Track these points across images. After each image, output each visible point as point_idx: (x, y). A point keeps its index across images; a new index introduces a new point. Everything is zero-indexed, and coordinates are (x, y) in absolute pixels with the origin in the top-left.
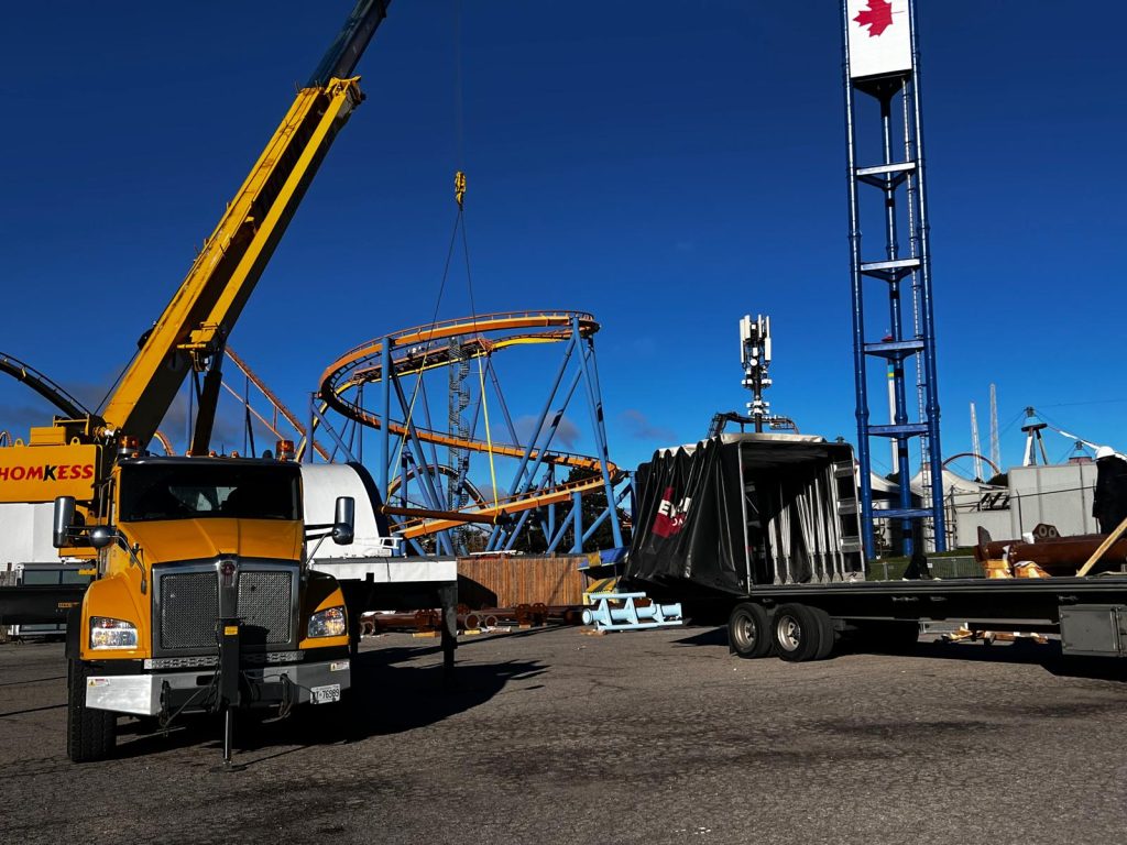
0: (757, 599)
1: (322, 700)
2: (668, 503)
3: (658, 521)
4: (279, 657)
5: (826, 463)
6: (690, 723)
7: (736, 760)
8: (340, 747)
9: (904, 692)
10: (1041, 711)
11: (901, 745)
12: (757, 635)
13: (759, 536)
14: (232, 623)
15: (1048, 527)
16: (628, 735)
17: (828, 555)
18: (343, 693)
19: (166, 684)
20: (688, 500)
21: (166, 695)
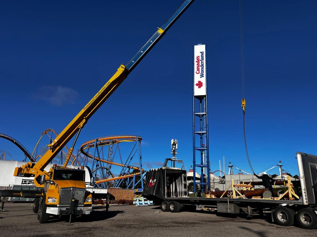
0: (167, 200)
1: (87, 214)
2: (152, 180)
3: (149, 184)
4: (80, 205)
5: (181, 174)
6: (150, 221)
7: (156, 226)
8: (88, 222)
11: (184, 225)
12: (166, 207)
13: (169, 188)
14: (74, 199)
15: (218, 189)
16: (139, 223)
17: (181, 192)
18: (90, 213)
19: (61, 209)
20: (155, 180)
21: (61, 212)
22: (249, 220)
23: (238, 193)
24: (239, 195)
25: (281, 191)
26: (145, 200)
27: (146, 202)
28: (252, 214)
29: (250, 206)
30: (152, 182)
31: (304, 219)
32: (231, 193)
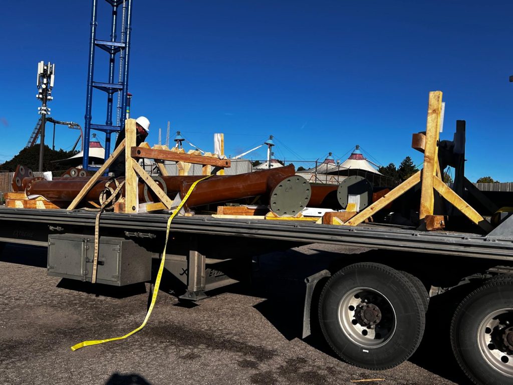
23: (150, 191)
24: (155, 199)
28: (207, 282)
29: (201, 252)
31: (488, 339)
32: (118, 186)
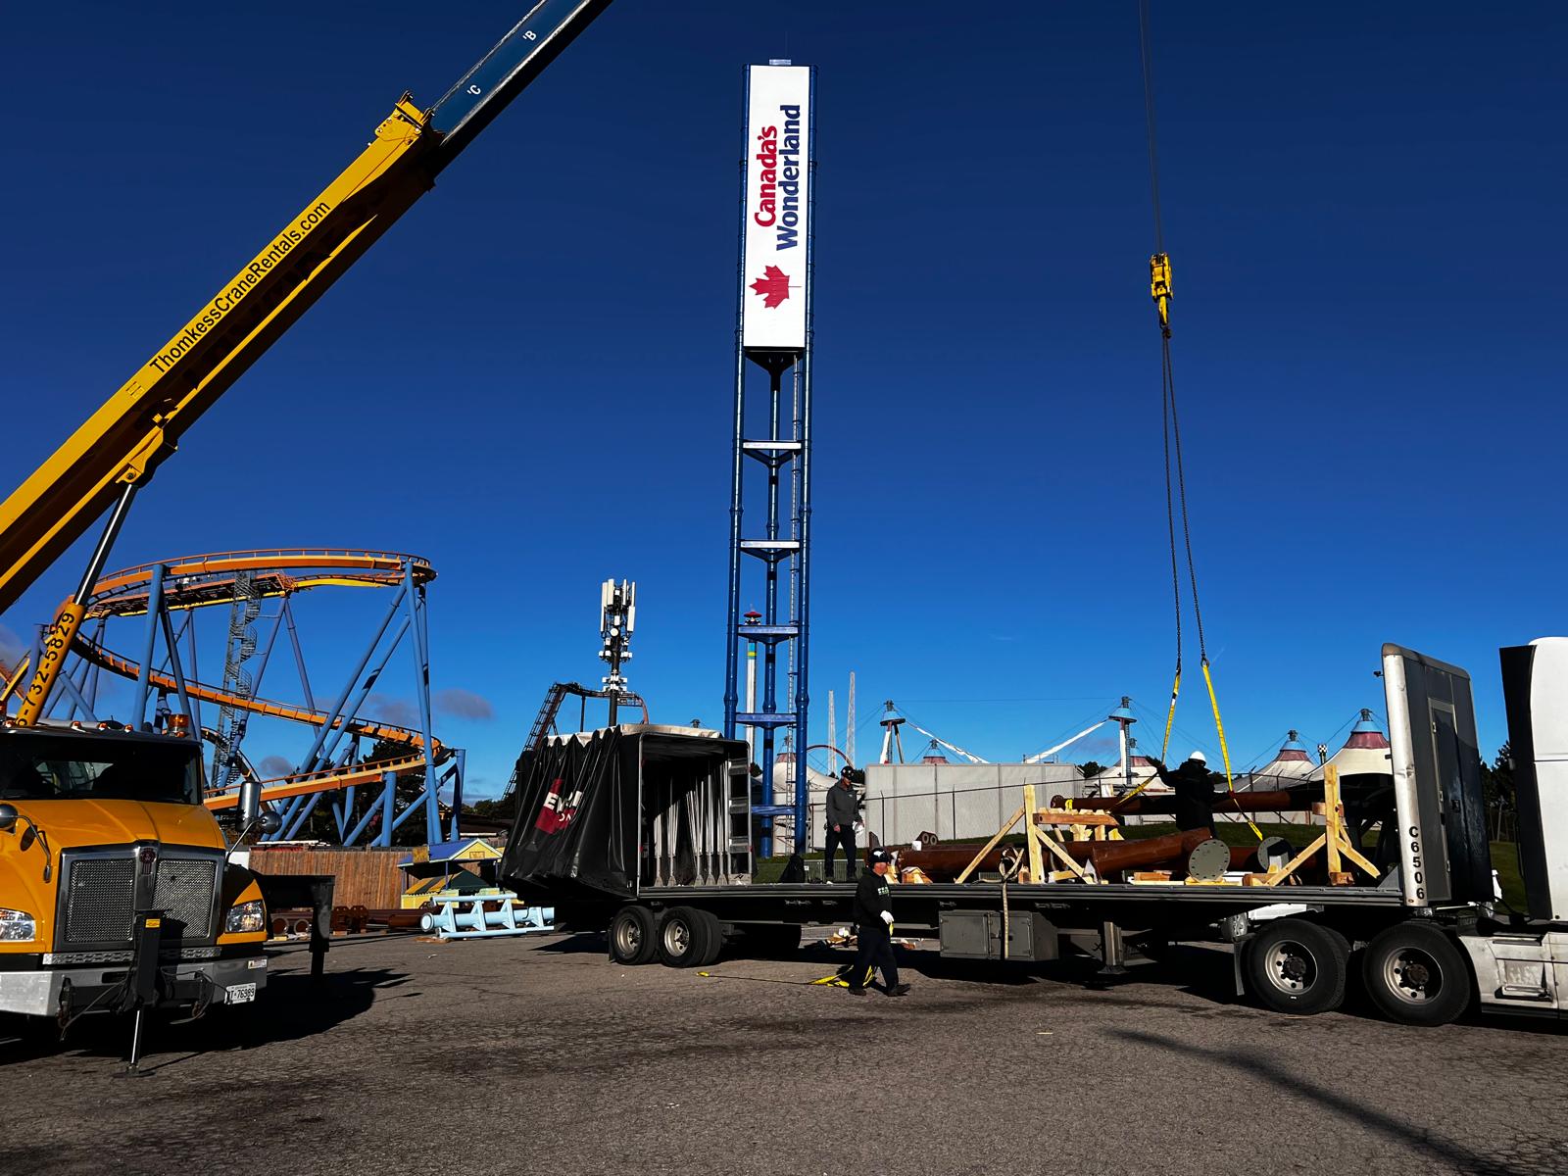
0: (645, 903)
1: (236, 1000)
2: (555, 796)
3: (542, 815)
4: (194, 953)
5: (722, 760)
6: (606, 1024)
8: (238, 1052)
9: (800, 993)
10: (926, 1008)
11: (815, 1037)
13: (648, 830)
14: (155, 915)
15: (932, 834)
16: (554, 1036)
17: (715, 855)
18: (258, 992)
19: (67, 981)
20: (578, 793)
21: (68, 995)
22: (1101, 988)
24: (1060, 866)
25: (1279, 839)
26: (515, 907)
27: (521, 914)
28: (1126, 958)
29: (1117, 923)
30: (560, 808)
31: (1398, 978)
32: (1020, 855)
